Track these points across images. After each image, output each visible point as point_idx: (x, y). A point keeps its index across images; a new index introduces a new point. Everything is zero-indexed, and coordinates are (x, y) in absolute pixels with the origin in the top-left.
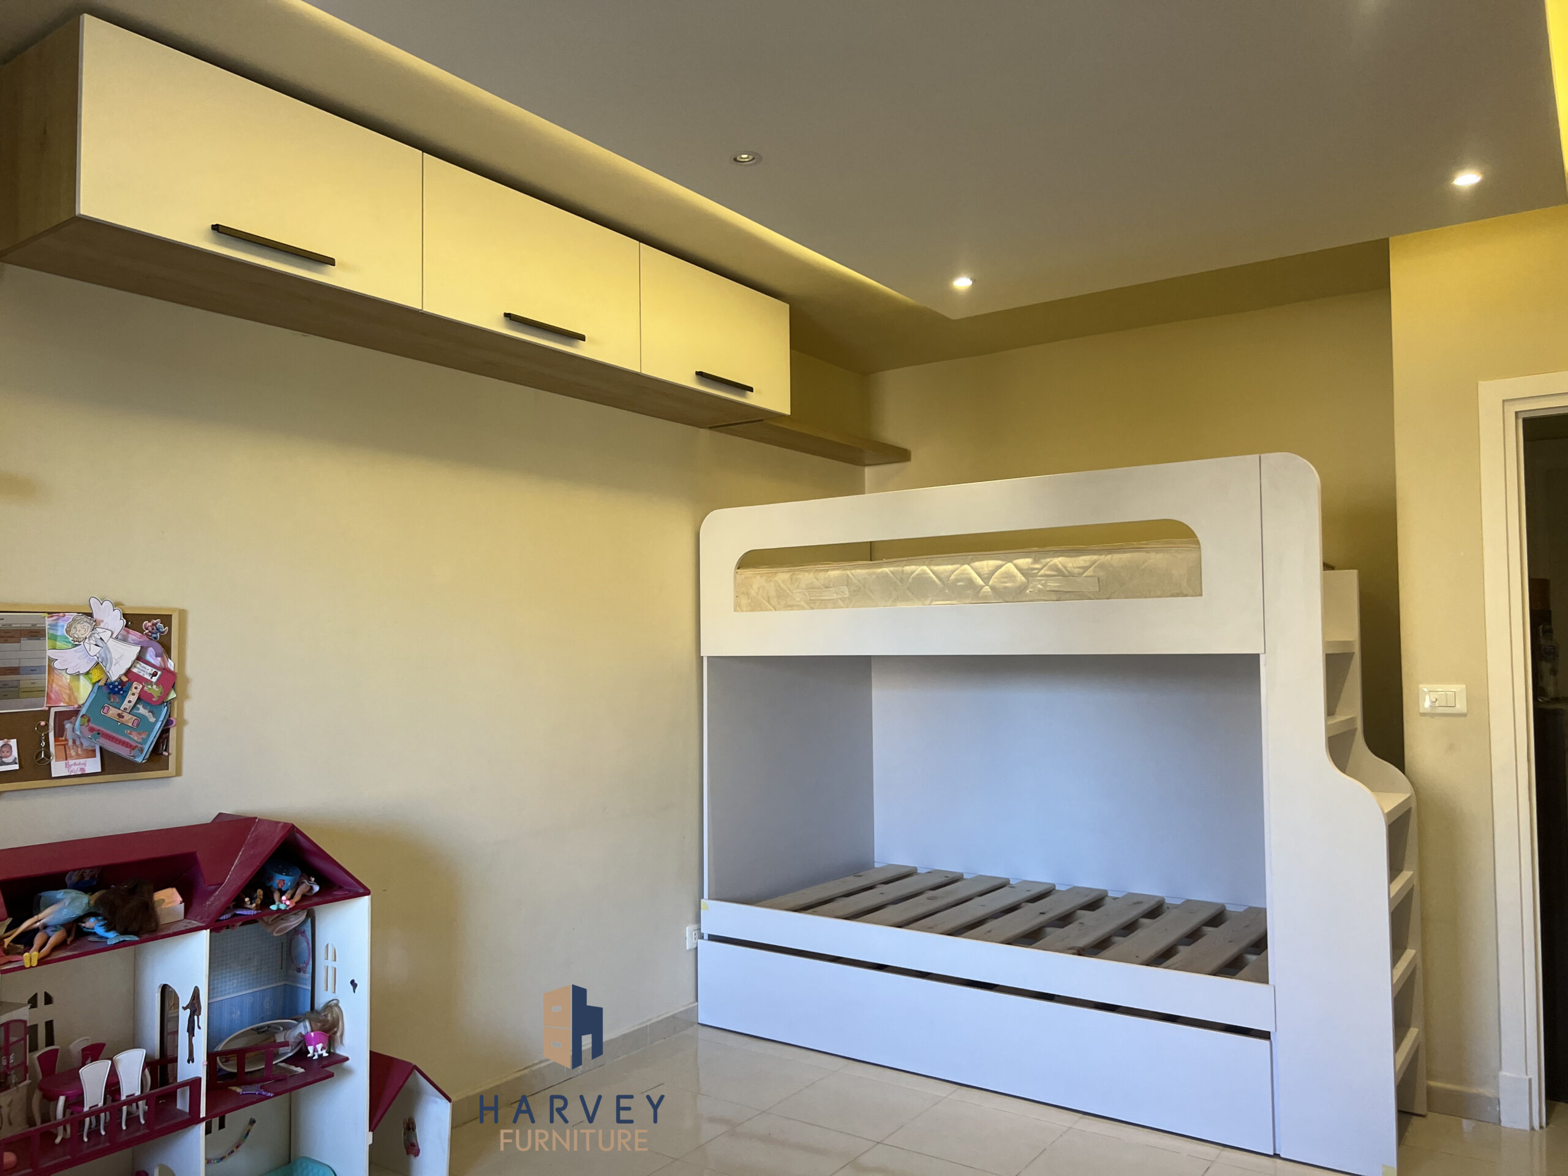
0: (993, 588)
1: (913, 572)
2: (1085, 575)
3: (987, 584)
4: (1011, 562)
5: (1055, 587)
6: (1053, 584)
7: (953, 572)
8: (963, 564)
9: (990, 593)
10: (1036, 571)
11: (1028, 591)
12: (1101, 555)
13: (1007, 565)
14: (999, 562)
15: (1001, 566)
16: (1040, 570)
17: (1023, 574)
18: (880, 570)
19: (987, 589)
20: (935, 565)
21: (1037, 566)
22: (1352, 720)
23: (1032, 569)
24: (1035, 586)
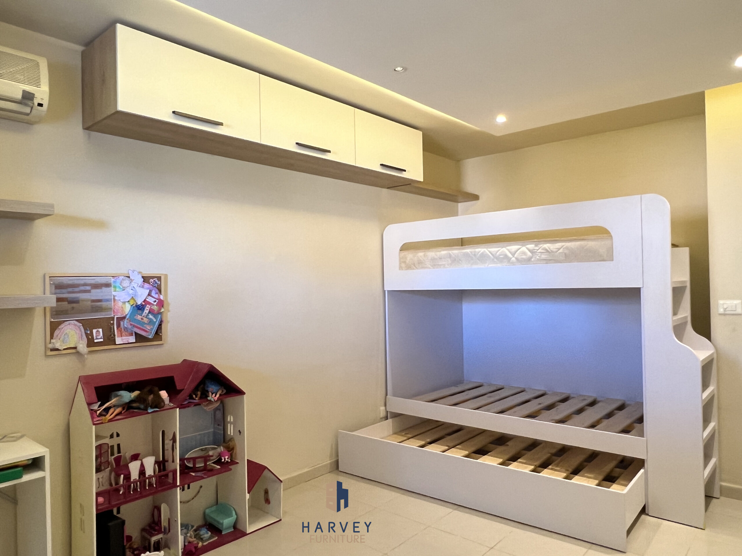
0: (516, 258)
1: (480, 252)
2: (559, 252)
3: (514, 257)
4: (525, 246)
6: (543, 256)
7: (498, 251)
8: (503, 248)
9: (515, 261)
11: (532, 260)
12: (566, 243)
13: (523, 248)
14: (519, 247)
16: (538, 250)
17: (530, 252)
19: (513, 259)
20: (490, 248)
21: (537, 248)
22: (686, 317)
23: (535, 250)
24: (536, 258)
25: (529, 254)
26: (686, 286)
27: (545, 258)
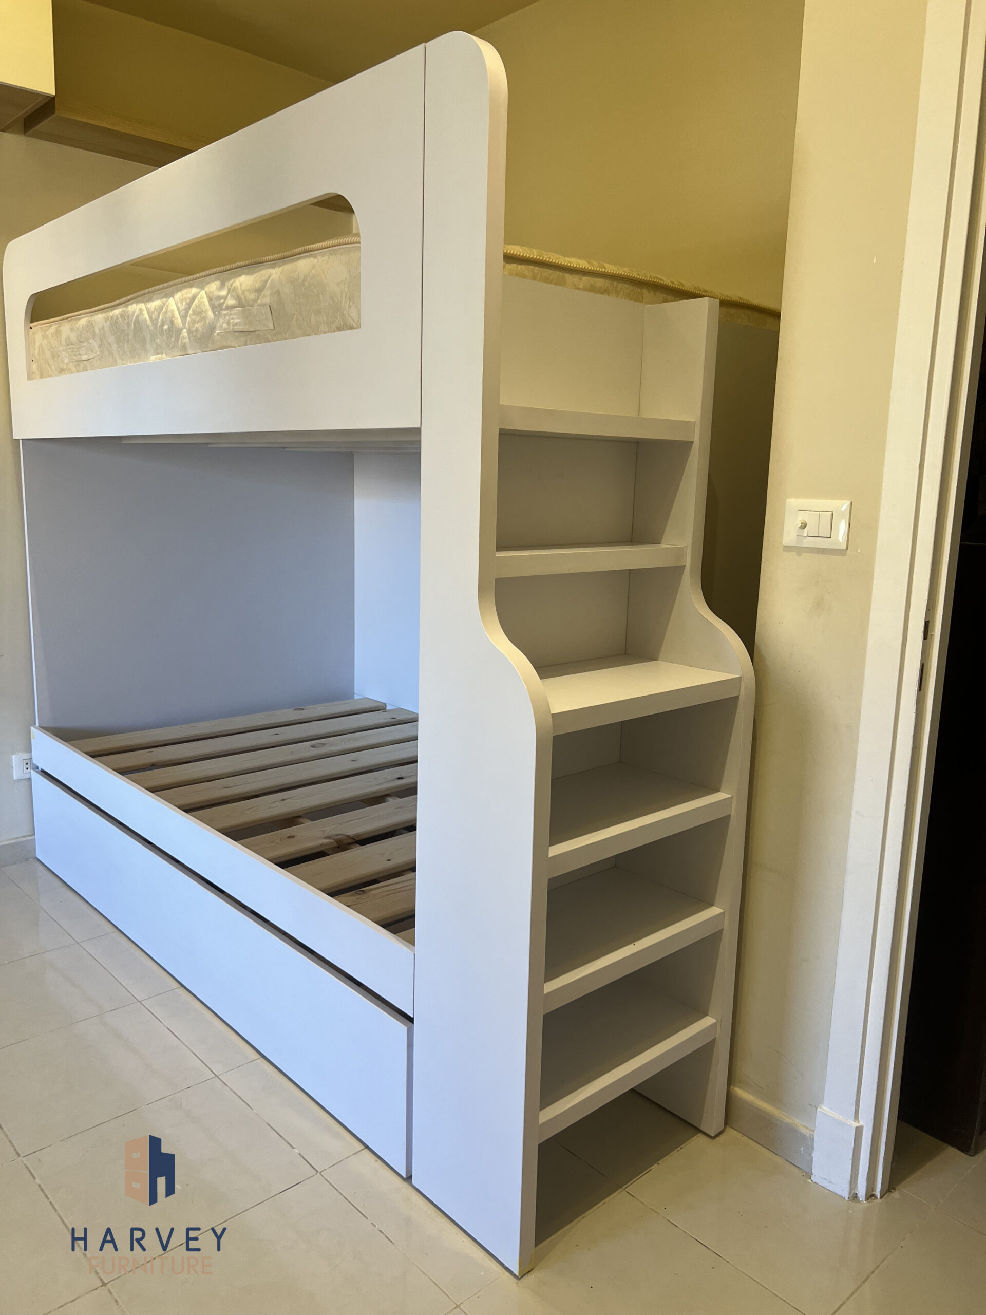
0: (189, 332)
1: (134, 312)
2: (259, 302)
3: (185, 328)
4: (204, 289)
5: (236, 324)
6: (236, 319)
7: (161, 308)
8: (170, 298)
9: (187, 340)
10: (222, 301)
11: (216, 334)
12: (274, 268)
13: (201, 293)
14: (194, 290)
15: (194, 298)
16: (225, 298)
17: (213, 307)
18: (111, 314)
19: (185, 333)
20: (151, 300)
21: (224, 293)
22: (680, 552)
23: (219, 298)
24: (221, 326)
25: (210, 314)
26: (692, 442)
27: (237, 328)
